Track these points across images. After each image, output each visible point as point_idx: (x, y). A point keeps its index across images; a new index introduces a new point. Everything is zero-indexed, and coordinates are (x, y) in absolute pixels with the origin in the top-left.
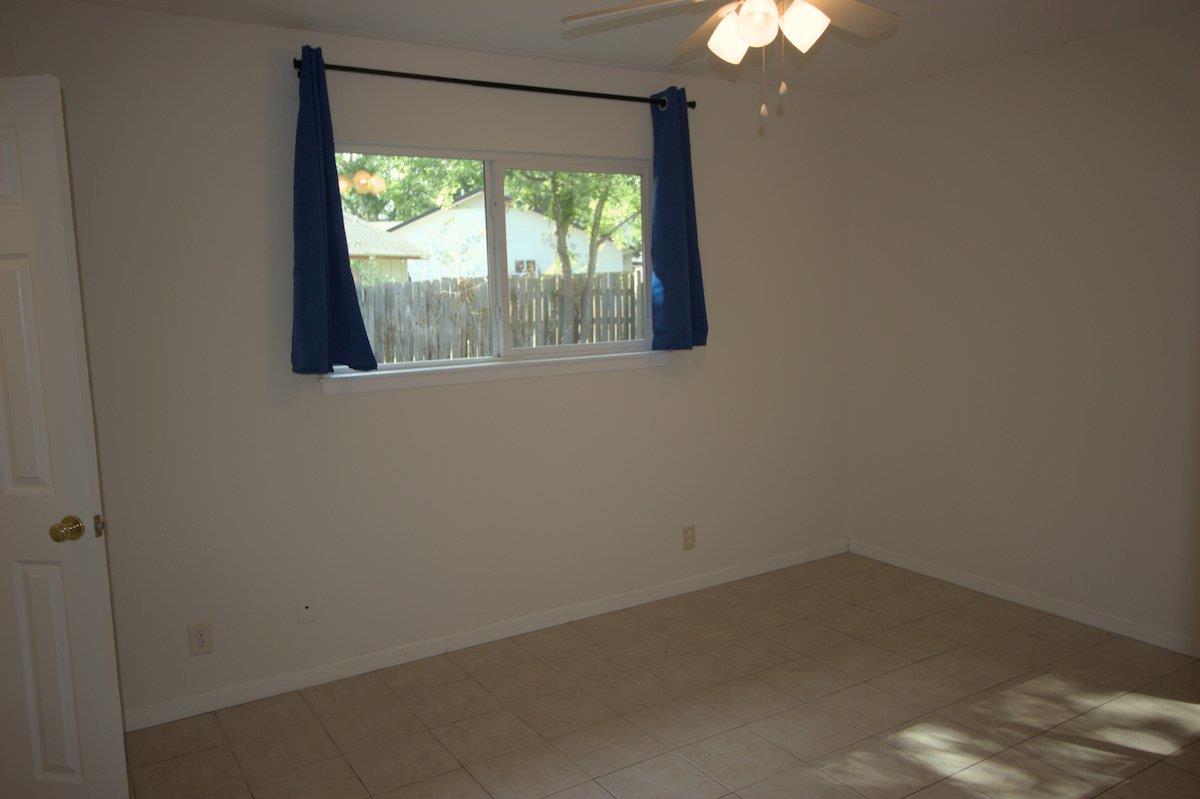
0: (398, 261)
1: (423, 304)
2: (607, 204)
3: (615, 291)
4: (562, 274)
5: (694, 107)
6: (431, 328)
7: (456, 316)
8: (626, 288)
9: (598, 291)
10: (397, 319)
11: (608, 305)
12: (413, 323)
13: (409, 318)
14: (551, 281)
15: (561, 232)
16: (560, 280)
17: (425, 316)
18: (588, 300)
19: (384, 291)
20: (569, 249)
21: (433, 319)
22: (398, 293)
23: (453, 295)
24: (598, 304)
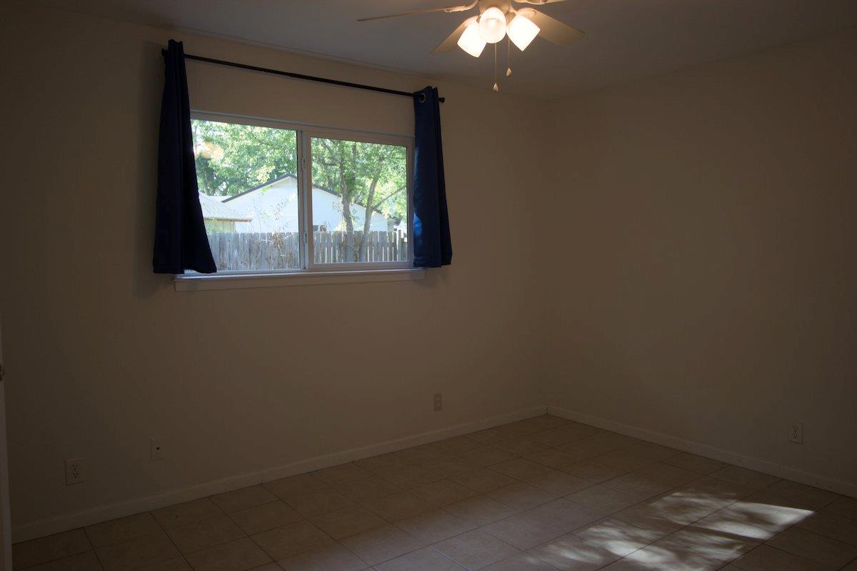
0: (228, 223)
1: (247, 249)
2: (378, 183)
3: (383, 244)
4: (346, 231)
5: (443, 102)
6: (252, 266)
7: (270, 258)
8: (391, 242)
9: (371, 243)
10: (227, 259)
11: (378, 254)
12: (240, 262)
13: (237, 258)
14: (338, 235)
15: (346, 202)
16: (345, 236)
17: (248, 258)
18: (364, 249)
19: (218, 239)
20: (352, 213)
21: (254, 260)
22: (229, 241)
23: (268, 243)
24: (371, 252)
